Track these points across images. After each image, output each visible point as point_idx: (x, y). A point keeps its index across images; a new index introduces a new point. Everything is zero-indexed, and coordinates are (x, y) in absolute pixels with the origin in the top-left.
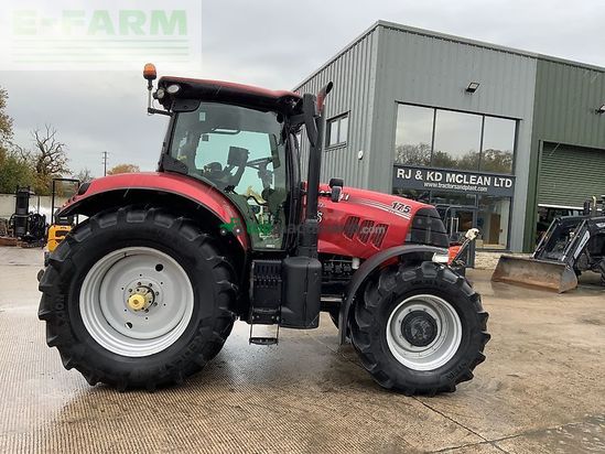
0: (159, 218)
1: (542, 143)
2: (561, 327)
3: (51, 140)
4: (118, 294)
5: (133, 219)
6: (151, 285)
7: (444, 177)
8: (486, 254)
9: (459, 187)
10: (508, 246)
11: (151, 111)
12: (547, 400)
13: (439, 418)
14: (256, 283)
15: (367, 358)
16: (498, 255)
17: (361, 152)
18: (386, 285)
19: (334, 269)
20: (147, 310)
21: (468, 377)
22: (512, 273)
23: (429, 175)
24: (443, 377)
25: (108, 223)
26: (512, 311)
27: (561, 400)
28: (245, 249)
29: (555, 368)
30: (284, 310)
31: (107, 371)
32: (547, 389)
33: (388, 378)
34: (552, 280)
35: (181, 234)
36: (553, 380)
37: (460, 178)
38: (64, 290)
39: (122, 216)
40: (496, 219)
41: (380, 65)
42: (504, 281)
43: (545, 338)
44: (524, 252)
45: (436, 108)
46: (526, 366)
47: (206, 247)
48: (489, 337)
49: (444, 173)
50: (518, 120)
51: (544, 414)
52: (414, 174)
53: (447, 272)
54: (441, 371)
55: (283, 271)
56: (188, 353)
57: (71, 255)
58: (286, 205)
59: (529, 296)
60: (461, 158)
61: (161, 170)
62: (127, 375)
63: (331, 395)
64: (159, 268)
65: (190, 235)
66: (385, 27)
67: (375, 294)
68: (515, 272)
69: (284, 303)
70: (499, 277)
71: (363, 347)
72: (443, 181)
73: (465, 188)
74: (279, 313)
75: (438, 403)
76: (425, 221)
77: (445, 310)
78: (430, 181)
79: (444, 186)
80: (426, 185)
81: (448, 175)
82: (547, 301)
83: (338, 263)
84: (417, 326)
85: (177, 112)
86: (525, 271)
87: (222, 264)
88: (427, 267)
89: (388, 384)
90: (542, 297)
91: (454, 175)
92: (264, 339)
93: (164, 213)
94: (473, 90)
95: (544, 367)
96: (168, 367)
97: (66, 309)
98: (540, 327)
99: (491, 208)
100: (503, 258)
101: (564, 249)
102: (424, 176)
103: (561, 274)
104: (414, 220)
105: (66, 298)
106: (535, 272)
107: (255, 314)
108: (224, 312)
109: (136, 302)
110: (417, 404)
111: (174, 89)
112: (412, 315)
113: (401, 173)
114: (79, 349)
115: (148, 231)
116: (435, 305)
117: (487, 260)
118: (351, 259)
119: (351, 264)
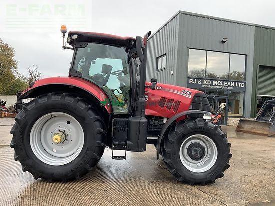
0: (67, 98)
1: (258, 66)
2: (269, 152)
3: (35, 72)
4: (49, 135)
5: (55, 99)
6: (64, 131)
7: (212, 83)
8: (233, 119)
9: (219, 88)
10: (244, 115)
11: (64, 48)
12: (262, 188)
13: (206, 196)
14: (115, 130)
15: (170, 166)
16: (239, 119)
17: (172, 72)
18: (179, 130)
19: (154, 123)
20: (63, 143)
21: (221, 176)
22: (245, 128)
23: (205, 82)
24: (208, 176)
25: (43, 101)
26: (246, 145)
27: (270, 188)
28: (109, 113)
29: (266, 172)
30: (129, 143)
31: (43, 173)
32: (262, 182)
33: (181, 176)
34: (265, 130)
35: (77, 106)
36: (265, 178)
37: (219, 83)
38: (22, 133)
39: (49, 98)
40: (238, 102)
41: (180, 32)
42: (242, 131)
43: (261, 157)
44: (252, 117)
45: (207, 51)
46: (252, 171)
47: (90, 112)
48: (231, 156)
49: (212, 81)
50: (246, 56)
51: (260, 195)
52: (197, 82)
53: (210, 124)
54: (207, 173)
55: (128, 124)
56: (81, 164)
57: (25, 116)
58: (130, 92)
59: (253, 138)
60: (222, 76)
61: (70, 76)
62: (52, 174)
63: (153, 185)
64: (68, 123)
65: (82, 106)
66: (182, 14)
67: (173, 135)
68: (247, 127)
69: (129, 139)
70: (239, 130)
71: (168, 161)
72: (212, 85)
73: (222, 88)
74: (126, 144)
75: (206, 189)
76: (199, 99)
77: (209, 143)
78: (205, 85)
79: (212, 87)
80: (203, 86)
81: (214, 82)
82: (263, 140)
83: (157, 121)
84: (195, 151)
85: (77, 48)
86: (252, 126)
87: (97, 120)
88: (199, 121)
89: (181, 179)
90: (260, 139)
91: (216, 82)
92: (119, 157)
93: (69, 96)
94: (225, 42)
95: (261, 171)
96: (72, 171)
97: (23, 142)
98: (259, 152)
99: (235, 97)
100: (241, 121)
101: (271, 116)
102: (203, 82)
103: (269, 127)
104: (193, 99)
105: (23, 137)
106: (256, 127)
107: (115, 145)
108: (99, 144)
109: (56, 139)
110: (195, 189)
111: (75, 37)
112: (193, 145)
113: (191, 81)
114: (29, 162)
115: (61, 105)
116: (204, 140)
117: (233, 121)
118: (163, 118)
119: (163, 121)
